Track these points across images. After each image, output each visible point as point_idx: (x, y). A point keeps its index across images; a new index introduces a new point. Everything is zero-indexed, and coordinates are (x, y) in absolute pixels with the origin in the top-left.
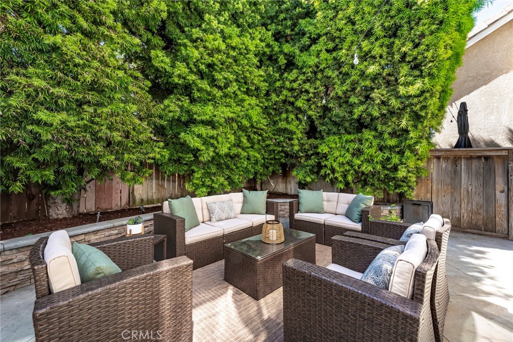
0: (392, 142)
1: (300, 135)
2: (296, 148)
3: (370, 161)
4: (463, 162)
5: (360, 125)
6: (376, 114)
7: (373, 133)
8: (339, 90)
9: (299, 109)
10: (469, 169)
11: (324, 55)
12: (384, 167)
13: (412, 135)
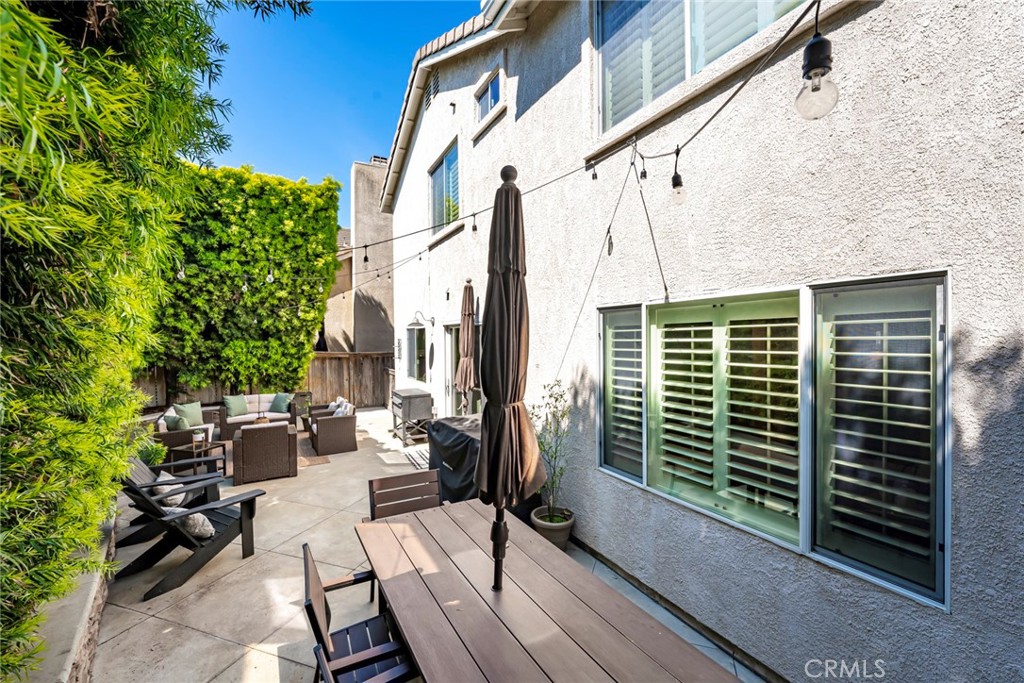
0: (293, 351)
1: (195, 336)
2: (188, 350)
3: (276, 365)
4: (327, 361)
5: (265, 335)
6: (282, 328)
7: (278, 342)
8: (249, 301)
9: (196, 308)
10: (330, 365)
11: (236, 265)
12: (287, 370)
13: (306, 346)
